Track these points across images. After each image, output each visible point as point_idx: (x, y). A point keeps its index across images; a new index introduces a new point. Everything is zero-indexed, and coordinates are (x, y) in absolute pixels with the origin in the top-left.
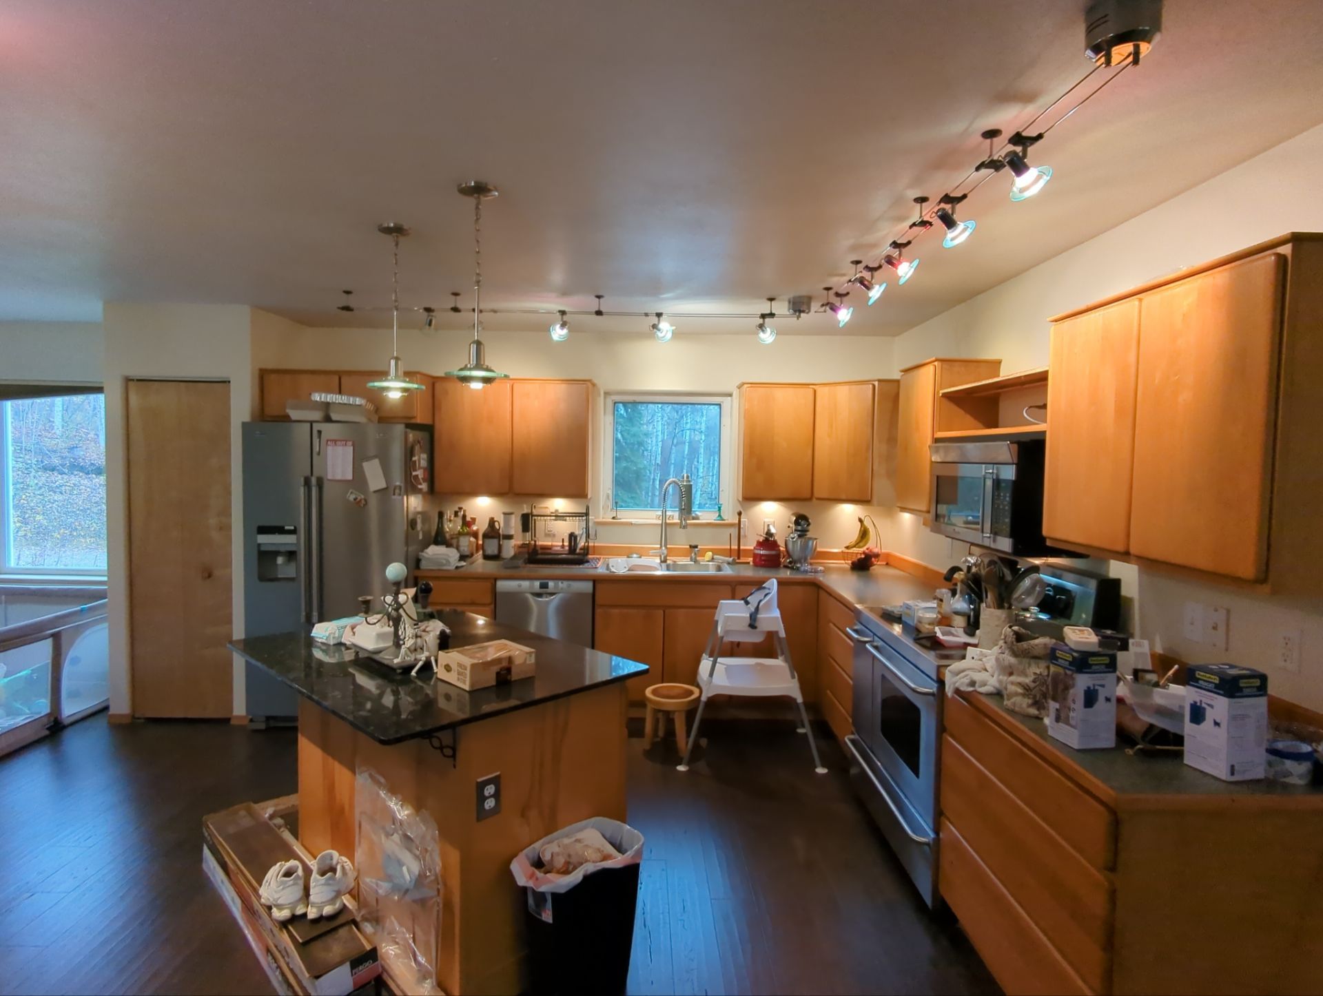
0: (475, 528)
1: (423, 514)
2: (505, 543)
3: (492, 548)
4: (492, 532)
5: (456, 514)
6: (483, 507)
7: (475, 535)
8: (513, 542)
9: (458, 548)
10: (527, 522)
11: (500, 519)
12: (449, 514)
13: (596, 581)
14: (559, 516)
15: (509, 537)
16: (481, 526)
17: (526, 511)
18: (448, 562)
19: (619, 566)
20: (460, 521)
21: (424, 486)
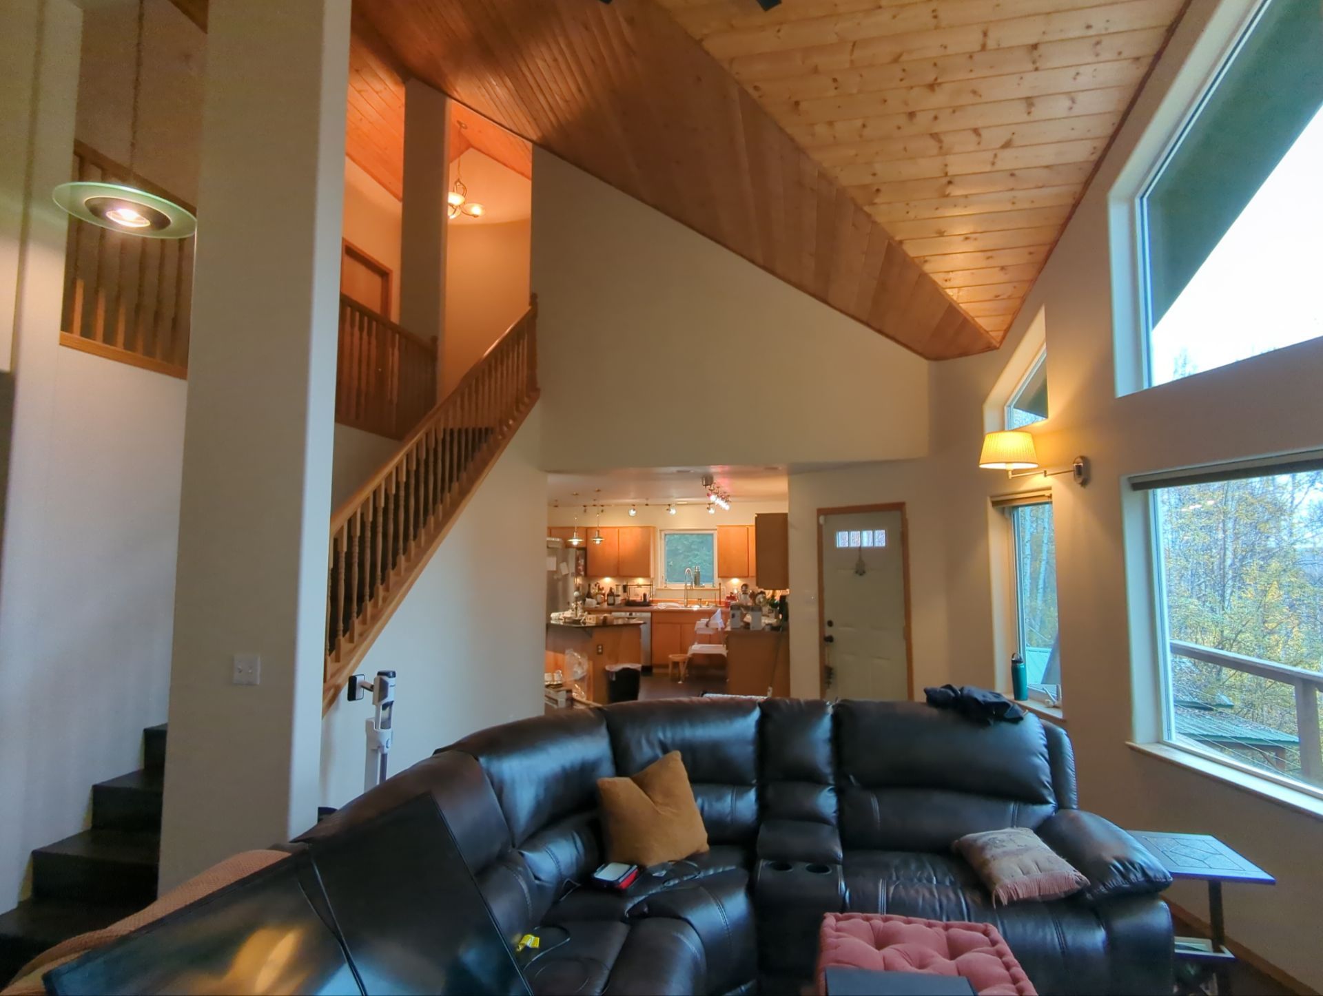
0: (603, 592)
1: (583, 586)
2: (616, 598)
3: (611, 601)
4: (611, 594)
5: (596, 585)
6: (607, 582)
7: (604, 595)
8: (620, 598)
9: (596, 600)
10: (625, 588)
11: (614, 587)
12: (593, 585)
13: (652, 612)
14: (639, 586)
15: (618, 596)
16: (606, 591)
17: (625, 584)
18: (592, 605)
19: (662, 606)
20: (597, 588)
21: (582, 573)
